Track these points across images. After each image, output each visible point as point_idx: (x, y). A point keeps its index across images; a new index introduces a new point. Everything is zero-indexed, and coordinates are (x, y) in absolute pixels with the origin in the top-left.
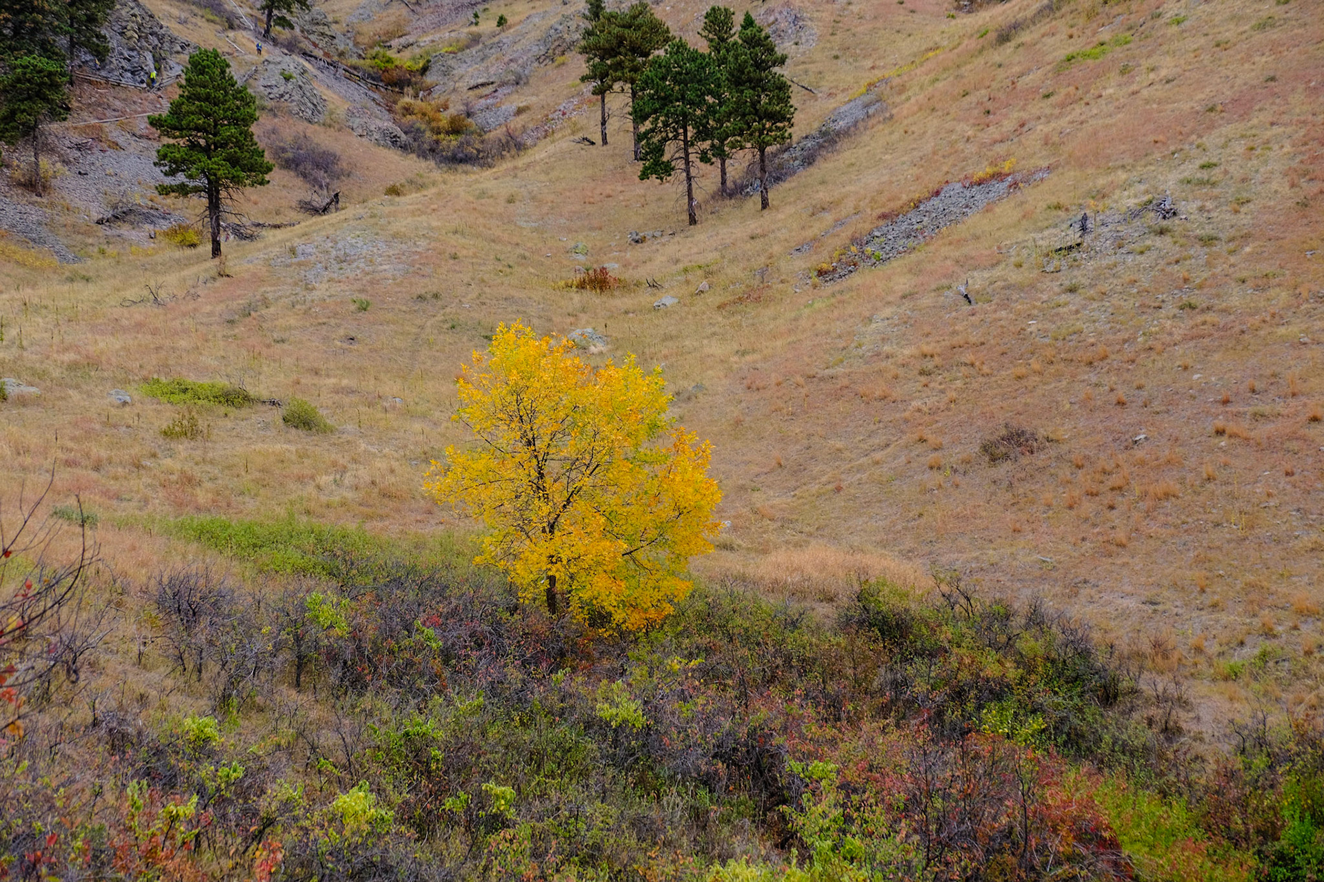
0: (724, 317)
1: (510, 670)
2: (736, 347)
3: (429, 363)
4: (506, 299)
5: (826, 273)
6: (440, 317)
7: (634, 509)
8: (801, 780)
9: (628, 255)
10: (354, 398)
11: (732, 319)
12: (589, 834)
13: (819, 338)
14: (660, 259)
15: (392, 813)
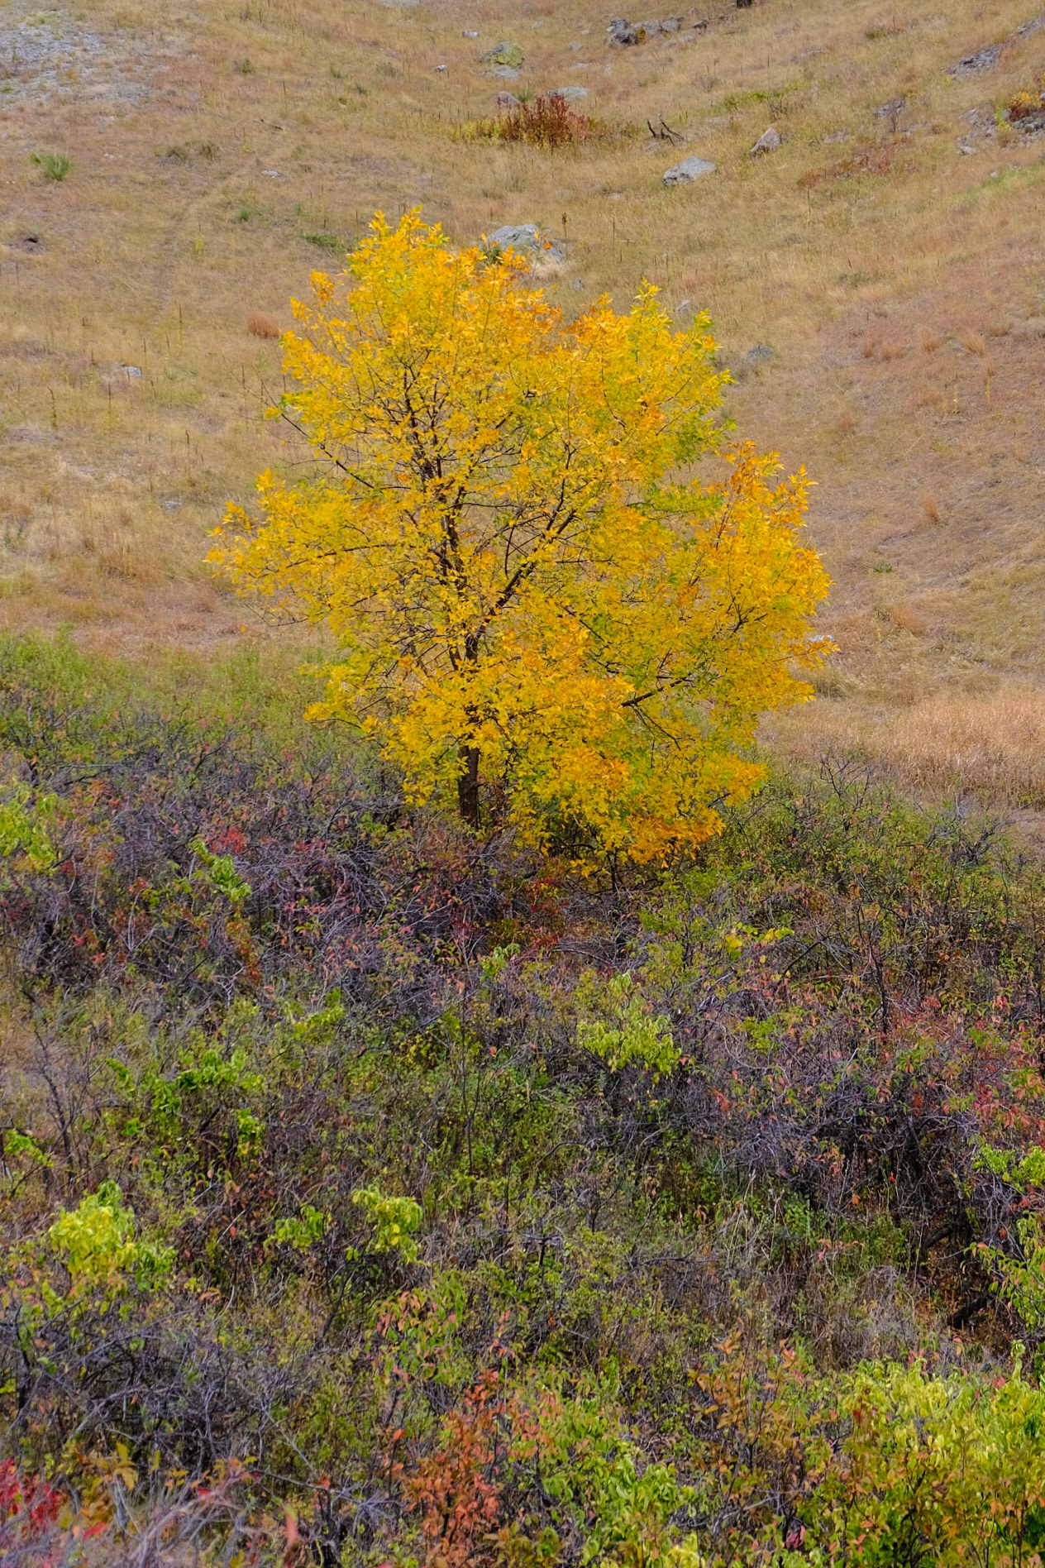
0: (813, 204)
1: (389, 944)
2: (838, 266)
3: (195, 294)
4: (354, 160)
5: (1027, 113)
6: (216, 197)
7: (646, 610)
8: (1006, 1187)
9: (609, 70)
10: (41, 365)
11: (830, 209)
12: (570, 1297)
13: (1015, 251)
14: (675, 78)
15: (170, 1251)
